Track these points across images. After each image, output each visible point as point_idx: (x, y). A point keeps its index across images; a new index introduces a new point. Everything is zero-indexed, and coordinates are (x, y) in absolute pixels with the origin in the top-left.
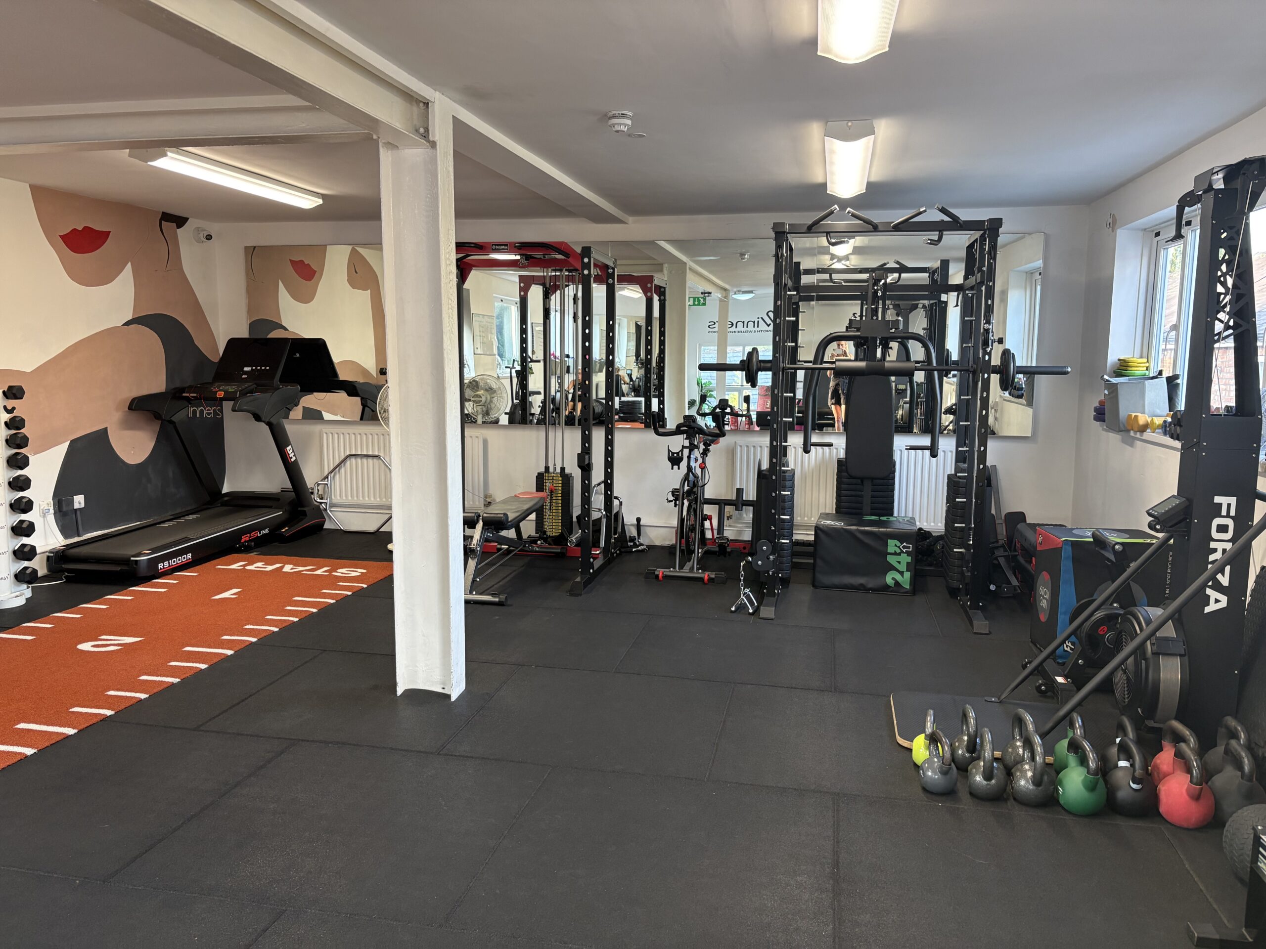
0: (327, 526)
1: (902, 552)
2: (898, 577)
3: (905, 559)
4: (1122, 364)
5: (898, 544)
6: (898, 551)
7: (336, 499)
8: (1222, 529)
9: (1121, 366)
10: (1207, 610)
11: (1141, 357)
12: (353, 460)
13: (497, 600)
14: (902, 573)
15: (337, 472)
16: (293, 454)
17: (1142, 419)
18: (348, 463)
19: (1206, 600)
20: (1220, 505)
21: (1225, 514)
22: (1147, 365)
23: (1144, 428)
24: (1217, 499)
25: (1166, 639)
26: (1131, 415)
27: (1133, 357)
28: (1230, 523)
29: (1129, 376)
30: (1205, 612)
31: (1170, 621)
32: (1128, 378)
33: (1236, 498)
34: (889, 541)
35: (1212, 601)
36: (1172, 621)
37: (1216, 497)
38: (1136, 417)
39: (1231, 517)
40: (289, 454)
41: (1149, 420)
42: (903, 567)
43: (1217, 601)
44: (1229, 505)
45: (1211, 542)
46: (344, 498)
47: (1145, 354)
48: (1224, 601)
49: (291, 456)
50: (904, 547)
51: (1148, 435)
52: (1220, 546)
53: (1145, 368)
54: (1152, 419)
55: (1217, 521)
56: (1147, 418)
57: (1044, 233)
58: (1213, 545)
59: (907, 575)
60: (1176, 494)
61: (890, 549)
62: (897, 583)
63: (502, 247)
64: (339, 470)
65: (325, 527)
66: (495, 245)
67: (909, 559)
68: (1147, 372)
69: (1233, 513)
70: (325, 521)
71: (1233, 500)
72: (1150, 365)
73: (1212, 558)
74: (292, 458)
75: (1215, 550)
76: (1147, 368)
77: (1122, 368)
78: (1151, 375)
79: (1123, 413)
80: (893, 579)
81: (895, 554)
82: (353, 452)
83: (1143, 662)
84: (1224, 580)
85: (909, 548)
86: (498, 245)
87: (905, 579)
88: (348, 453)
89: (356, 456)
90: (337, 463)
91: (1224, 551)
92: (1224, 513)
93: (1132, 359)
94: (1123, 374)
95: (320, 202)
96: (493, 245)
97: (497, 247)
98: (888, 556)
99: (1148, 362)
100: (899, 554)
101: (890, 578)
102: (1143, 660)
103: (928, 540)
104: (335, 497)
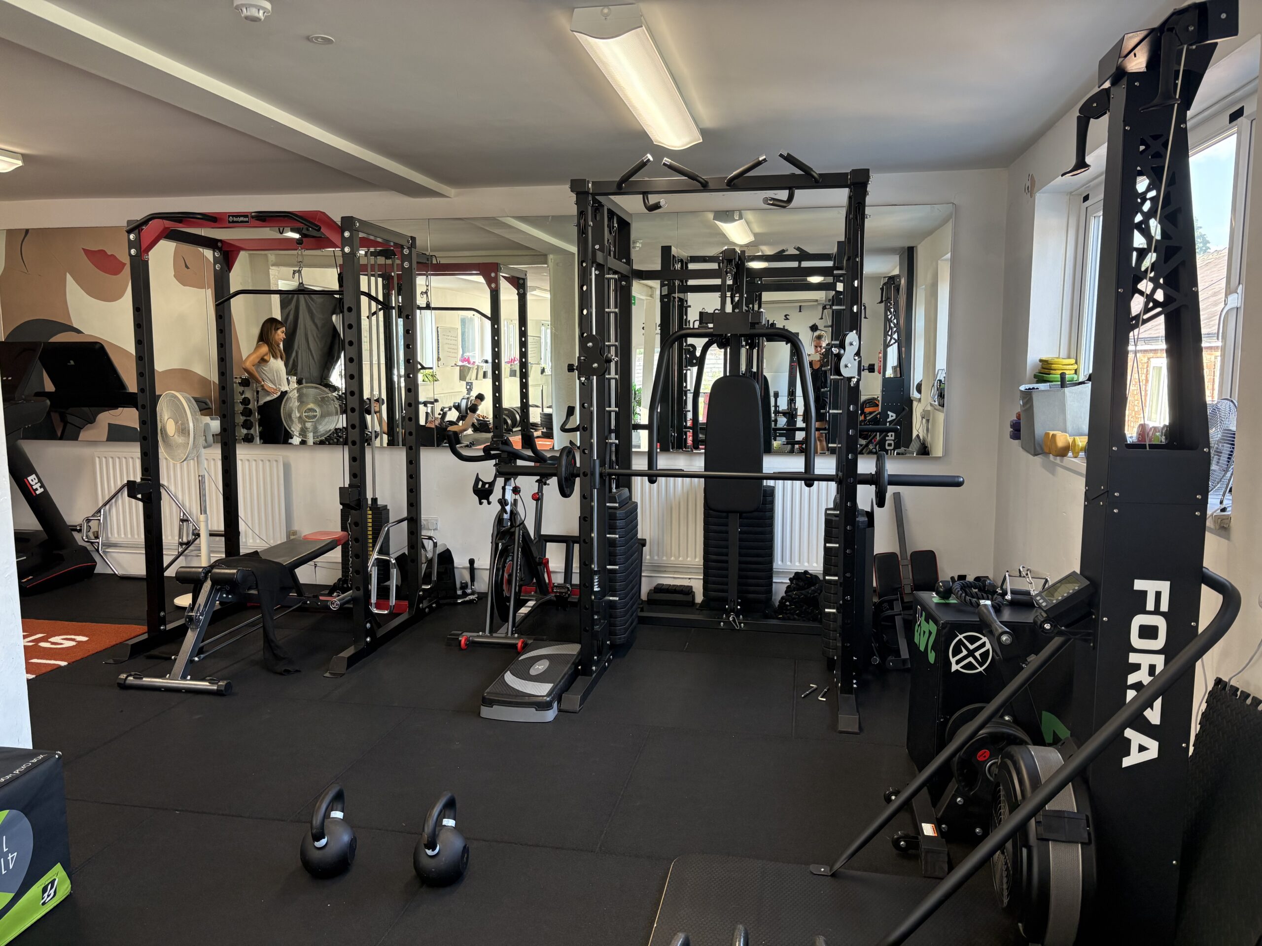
0: (99, 569)
4: (1044, 366)
7: (114, 538)
8: (1148, 632)
9: (1043, 368)
10: (1127, 762)
11: (1069, 357)
13: (215, 687)
15: (114, 504)
16: (39, 484)
17: (1062, 439)
19: (1125, 747)
20: (1144, 594)
21: (1153, 609)
22: (1075, 367)
23: (1063, 452)
24: (1139, 585)
25: (1059, 815)
26: (1048, 434)
27: (1059, 358)
28: (1161, 623)
29: (1052, 382)
30: (1123, 766)
31: (1070, 784)
32: (1048, 384)
33: (1169, 582)
35: (1134, 748)
36: (1073, 784)
37: (1136, 581)
38: (1054, 436)
39: (1163, 614)
40: (32, 486)
41: (1070, 440)
43: (1142, 749)
44: (1158, 595)
45: (1131, 654)
46: (123, 536)
47: (1073, 354)
48: (1153, 749)
49: (34, 487)
51: (1069, 461)
52: (1145, 661)
53: (1074, 371)
54: (1074, 439)
55: (1139, 620)
56: (1068, 438)
57: (953, 204)
58: (1133, 658)
60: (1078, 571)
63: (242, 219)
64: (116, 501)
65: (95, 572)
66: (233, 216)
68: (1075, 377)
69: (1164, 607)
70: (96, 565)
71: (1164, 587)
72: (1078, 367)
73: (1132, 679)
74: (37, 489)
75: (1137, 667)
76: (1076, 370)
77: (1044, 371)
78: (1080, 380)
79: (1039, 430)
83: (1025, 851)
84: (1154, 715)
86: (236, 216)
88: (125, 481)
90: (113, 492)
91: (1152, 668)
92: (1150, 606)
93: (1056, 360)
94: (1045, 379)
95: (20, 163)
96: (229, 216)
97: (235, 219)
99: (1076, 363)
102: (1025, 847)
103: (813, 588)
104: (112, 534)
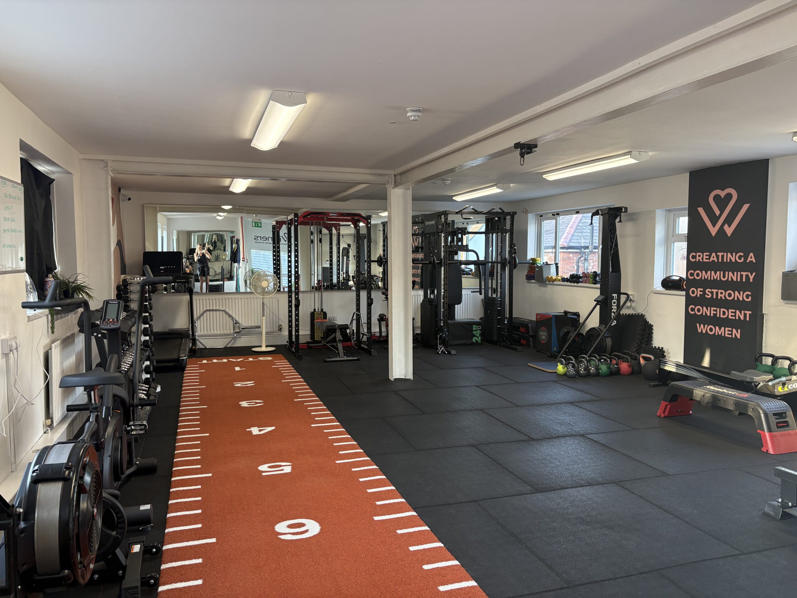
1: (478, 329)
2: (477, 339)
3: (479, 332)
5: (476, 326)
6: (476, 329)
9: (533, 260)
12: (208, 313)
14: (478, 337)
18: (205, 314)
23: (554, 281)
24: (613, 295)
26: (548, 277)
28: (616, 301)
30: (612, 326)
34: (474, 326)
35: (613, 322)
37: (611, 294)
38: (551, 277)
41: (556, 278)
42: (478, 335)
48: (616, 322)
50: (478, 328)
51: (555, 283)
55: (613, 301)
59: (480, 338)
60: (600, 295)
61: (474, 329)
62: (477, 341)
67: (480, 332)
69: (616, 298)
71: (616, 295)
73: (612, 311)
79: (545, 276)
80: (475, 340)
81: (476, 330)
82: (208, 309)
85: (480, 328)
87: (479, 340)
88: (205, 309)
89: (210, 310)
91: (615, 308)
92: (614, 298)
93: (536, 258)
98: (473, 332)
99: (540, 259)
100: (477, 330)
101: (474, 340)
